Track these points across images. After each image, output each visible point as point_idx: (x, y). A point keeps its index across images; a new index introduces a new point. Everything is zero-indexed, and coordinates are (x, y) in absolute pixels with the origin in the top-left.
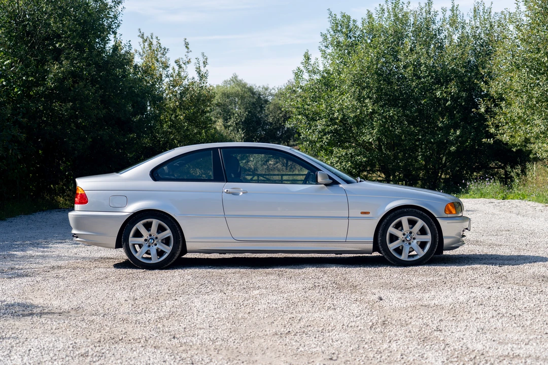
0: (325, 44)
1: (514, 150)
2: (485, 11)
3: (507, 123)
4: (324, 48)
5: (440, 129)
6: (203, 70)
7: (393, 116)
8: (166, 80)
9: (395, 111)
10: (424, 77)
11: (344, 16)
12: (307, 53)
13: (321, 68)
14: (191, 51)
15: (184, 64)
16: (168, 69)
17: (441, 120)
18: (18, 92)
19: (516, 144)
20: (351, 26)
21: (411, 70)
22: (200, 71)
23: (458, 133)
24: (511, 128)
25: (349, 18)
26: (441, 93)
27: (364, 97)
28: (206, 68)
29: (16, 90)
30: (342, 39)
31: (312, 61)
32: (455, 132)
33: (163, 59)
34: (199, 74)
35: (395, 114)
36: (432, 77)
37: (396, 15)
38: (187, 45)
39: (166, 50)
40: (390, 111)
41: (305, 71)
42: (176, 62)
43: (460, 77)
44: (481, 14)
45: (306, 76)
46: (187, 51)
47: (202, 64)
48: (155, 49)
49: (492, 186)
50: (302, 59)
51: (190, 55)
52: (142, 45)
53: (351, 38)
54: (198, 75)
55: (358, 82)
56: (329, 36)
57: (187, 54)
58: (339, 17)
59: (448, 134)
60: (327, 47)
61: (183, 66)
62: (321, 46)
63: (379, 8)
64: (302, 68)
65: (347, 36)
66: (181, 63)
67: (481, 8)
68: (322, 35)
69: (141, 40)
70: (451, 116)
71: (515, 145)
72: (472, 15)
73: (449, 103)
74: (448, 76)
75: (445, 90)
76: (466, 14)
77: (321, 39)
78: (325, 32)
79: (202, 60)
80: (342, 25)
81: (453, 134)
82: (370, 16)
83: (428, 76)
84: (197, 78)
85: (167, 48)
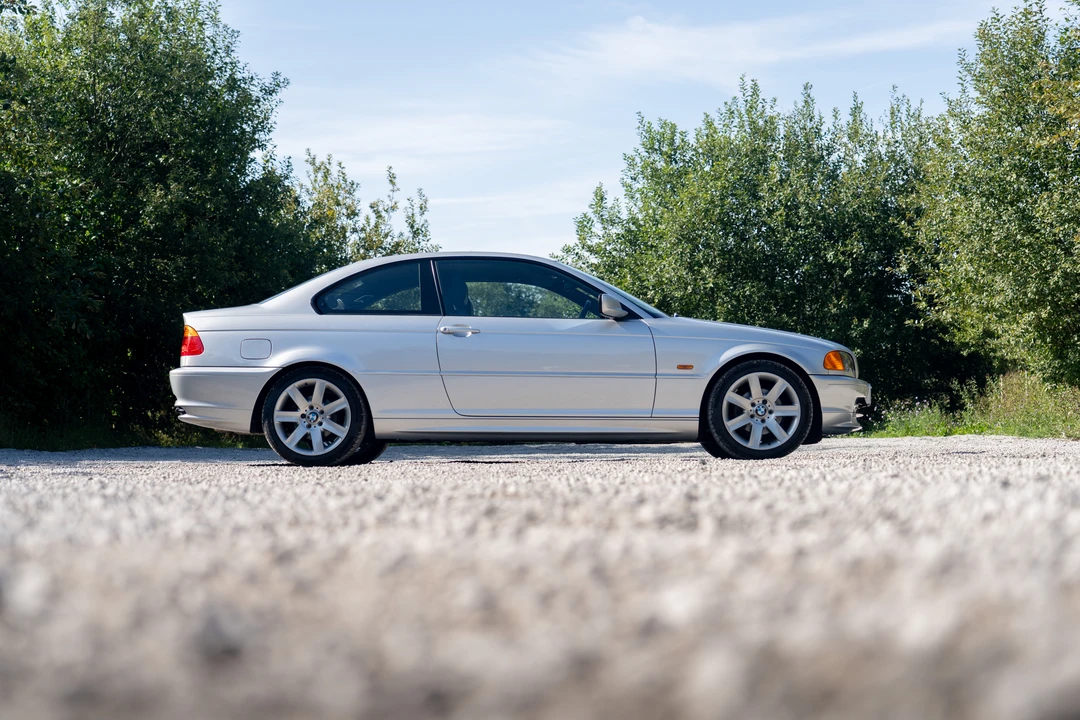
0: (632, 173)
1: (965, 353)
2: (911, 114)
3: (947, 292)
4: (629, 181)
5: (835, 317)
6: (419, 221)
7: (750, 296)
8: (353, 238)
9: (753, 287)
10: (805, 227)
11: (664, 125)
12: (599, 189)
13: (625, 216)
14: (398, 189)
15: (386, 211)
16: (356, 218)
17: (836, 302)
18: (91, 236)
19: (968, 343)
20: (678, 142)
21: (781, 215)
22: (414, 221)
23: (866, 324)
24: (956, 300)
25: (673, 128)
26: (836, 255)
27: (698, 262)
28: (424, 217)
29: (87, 233)
30: (661, 164)
31: (609, 203)
32: (861, 322)
33: (349, 202)
34: (412, 227)
35: (753, 293)
36: (819, 228)
37: (753, 123)
38: (392, 179)
39: (355, 186)
40: (744, 288)
41: (595, 220)
42: (372, 207)
43: (867, 227)
44: (904, 118)
45: (598, 228)
46: (391, 188)
47: (417, 211)
48: (335, 184)
49: (926, 414)
50: (591, 198)
51: (396, 196)
52: (312, 177)
53: (676, 162)
54: (409, 229)
55: (688, 237)
56: (638, 160)
57: (391, 193)
58: (656, 127)
59: (848, 326)
60: (635, 179)
61: (383, 214)
62: (625, 177)
63: (724, 110)
64: (591, 214)
65: (671, 159)
66: (381, 209)
67: (903, 109)
68: (626, 157)
69: (311, 168)
70: (854, 296)
71: (966, 345)
72: (887, 120)
73: (849, 272)
74: (847, 226)
75: (842, 250)
76: (877, 119)
77: (624, 165)
78: (631, 153)
79: (417, 202)
80: (662, 142)
81: (856, 326)
82: (709, 124)
83: (811, 226)
84: (408, 234)
85: (356, 182)
